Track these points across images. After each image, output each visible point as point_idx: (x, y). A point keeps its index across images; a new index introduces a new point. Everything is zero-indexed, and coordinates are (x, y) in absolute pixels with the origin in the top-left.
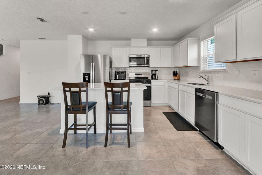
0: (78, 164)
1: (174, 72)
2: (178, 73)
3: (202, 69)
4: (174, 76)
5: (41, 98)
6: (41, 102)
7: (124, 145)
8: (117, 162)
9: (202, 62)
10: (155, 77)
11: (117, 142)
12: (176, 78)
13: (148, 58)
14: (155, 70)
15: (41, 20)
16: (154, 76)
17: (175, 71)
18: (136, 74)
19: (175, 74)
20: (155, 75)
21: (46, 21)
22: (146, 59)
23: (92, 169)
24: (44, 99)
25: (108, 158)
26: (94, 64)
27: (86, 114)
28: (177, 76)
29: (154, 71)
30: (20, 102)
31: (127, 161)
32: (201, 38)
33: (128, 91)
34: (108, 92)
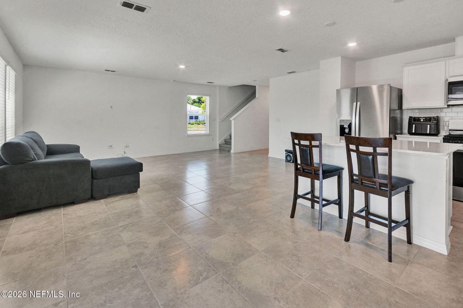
0: (300, 242)
5: (289, 152)
6: (289, 159)
7: (382, 254)
8: (352, 268)
11: (370, 243)
15: (282, 50)
21: (286, 51)
23: (313, 256)
24: (291, 155)
25: (342, 256)
26: (359, 103)
30: (269, 156)
31: (372, 276)
33: (390, 155)
34: (351, 152)
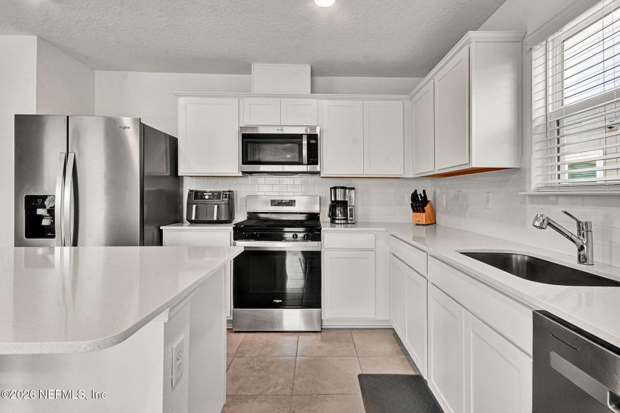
1: (414, 196)
2: (429, 198)
3: (536, 179)
4: (414, 211)
9: (536, 147)
10: (345, 214)
12: (422, 217)
13: (313, 139)
14: (345, 188)
16: (340, 209)
17: (420, 192)
18: (273, 203)
19: (419, 203)
20: (344, 204)
22: (305, 142)
26: (71, 155)
28: (424, 211)
29: (339, 192)
32: (529, 32)
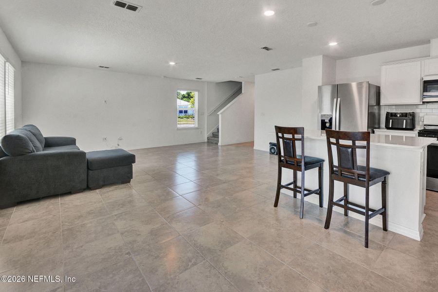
0: (282, 229)
5: (273, 145)
6: (273, 151)
7: (360, 240)
8: (331, 253)
11: (348, 231)
15: (266, 48)
21: (271, 49)
23: (295, 242)
24: (275, 147)
25: (322, 242)
26: (339, 99)
27: (301, 171)
30: (254, 148)
31: (349, 261)
33: (368, 148)
34: (332, 145)
